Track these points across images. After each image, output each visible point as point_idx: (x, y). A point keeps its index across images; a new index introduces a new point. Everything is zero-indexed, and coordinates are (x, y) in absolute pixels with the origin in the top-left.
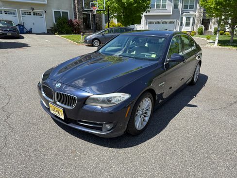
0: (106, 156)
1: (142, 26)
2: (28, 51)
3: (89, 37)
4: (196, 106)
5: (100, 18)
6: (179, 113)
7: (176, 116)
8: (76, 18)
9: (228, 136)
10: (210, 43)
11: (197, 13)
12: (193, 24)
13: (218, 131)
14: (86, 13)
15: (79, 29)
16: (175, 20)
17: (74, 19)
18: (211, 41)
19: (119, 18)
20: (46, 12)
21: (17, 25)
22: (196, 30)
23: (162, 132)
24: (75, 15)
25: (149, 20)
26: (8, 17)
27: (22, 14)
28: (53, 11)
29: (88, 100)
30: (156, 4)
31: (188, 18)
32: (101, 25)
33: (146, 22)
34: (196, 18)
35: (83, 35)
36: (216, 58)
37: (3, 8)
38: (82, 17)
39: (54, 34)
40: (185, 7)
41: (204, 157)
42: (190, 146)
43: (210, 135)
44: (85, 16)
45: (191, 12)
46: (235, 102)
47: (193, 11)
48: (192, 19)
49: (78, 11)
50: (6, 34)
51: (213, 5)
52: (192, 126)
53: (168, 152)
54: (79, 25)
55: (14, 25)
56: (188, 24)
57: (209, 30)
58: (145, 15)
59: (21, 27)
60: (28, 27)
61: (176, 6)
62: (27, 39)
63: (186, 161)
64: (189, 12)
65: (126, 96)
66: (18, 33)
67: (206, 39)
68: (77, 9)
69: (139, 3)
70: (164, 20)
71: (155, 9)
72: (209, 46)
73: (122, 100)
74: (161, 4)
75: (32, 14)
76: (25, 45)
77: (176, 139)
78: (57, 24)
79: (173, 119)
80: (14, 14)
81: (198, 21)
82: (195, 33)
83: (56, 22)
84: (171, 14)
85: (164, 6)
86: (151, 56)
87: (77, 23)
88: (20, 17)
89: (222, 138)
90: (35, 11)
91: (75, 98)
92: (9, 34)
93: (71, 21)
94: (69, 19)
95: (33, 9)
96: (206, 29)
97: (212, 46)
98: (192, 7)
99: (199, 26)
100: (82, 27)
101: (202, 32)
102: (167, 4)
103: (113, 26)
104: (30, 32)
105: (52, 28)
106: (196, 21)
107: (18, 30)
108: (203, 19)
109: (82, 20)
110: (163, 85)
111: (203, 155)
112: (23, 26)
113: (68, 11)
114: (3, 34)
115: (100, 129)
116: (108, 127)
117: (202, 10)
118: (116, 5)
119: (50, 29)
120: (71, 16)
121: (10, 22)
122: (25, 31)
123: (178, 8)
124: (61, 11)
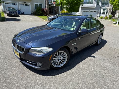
0: (38, 79)
1: (79, 13)
2: (19, 23)
3: (50, 17)
4: (95, 57)
5: (58, 8)
6: (84, 60)
7: (82, 61)
8: (46, 8)
9: (108, 75)
10: (114, 23)
11: (109, 7)
12: (107, 13)
13: (103, 71)
14: (51, 5)
15: (47, 13)
16: (97, 11)
17: (45, 8)
18: (115, 22)
19: (67, 8)
20: (31, 4)
21: (17, 10)
22: (108, 16)
23: (72, 69)
24: (46, 6)
25: (83, 10)
26: (13, 6)
27: (20, 5)
28: (35, 3)
29: (30, 50)
30: (87, 2)
31: (104, 10)
32: (58, 11)
33: (82, 11)
34: (109, 10)
35: (48, 16)
36: (115, 32)
37: (11, 2)
38: (49, 7)
39: (35, 15)
40: (103, 4)
41: (90, 86)
42: (84, 78)
43: (98, 74)
44: (50, 7)
45: (106, 7)
46: (118, 56)
47: (107, 6)
48: (106, 11)
49: (47, 4)
50: (11, 14)
51: (117, 3)
52: (89, 68)
53: (72, 81)
54: (47, 11)
55: (15, 10)
56: (104, 13)
57: (115, 17)
58: (81, 8)
59: (19, 11)
60: (22, 11)
61: (98, 4)
62: (21, 17)
63: (80, 86)
64: (105, 7)
65: (51, 49)
66: (17, 14)
67: (112, 21)
68: (46, 3)
69: (77, 1)
70: (91, 11)
71: (87, 4)
72: (113, 25)
73: (48, 51)
74: (90, 2)
75: (25, 5)
76: (19, 20)
77: (78, 74)
78: (36, 10)
79: (80, 63)
80: (16, 5)
81: (109, 12)
82: (107, 18)
83: (36, 9)
84: (95, 7)
85: (92, 3)
86: (71, 29)
87: (46, 10)
88: (18, 6)
89: (104, 76)
90: (26, 3)
91: (24, 48)
92: (13, 14)
93: (43, 9)
94: (42, 8)
95: (25, 2)
96: (114, 16)
97: (115, 25)
98: (106, 4)
99: (110, 14)
100: (49, 12)
101: (111, 17)
102: (93, 2)
103: (64, 12)
104: (23, 14)
105: (34, 12)
106: (108, 12)
107: (17, 13)
108: (112, 11)
109: (49, 9)
110: (75, 45)
111: (90, 84)
112: (20, 10)
113: (42, 4)
114: (10, 14)
115: (36, 65)
116: (40, 64)
117: (112, 6)
118: (65, 2)
119: (33, 12)
120: (43, 7)
121: (13, 9)
122: (21, 13)
123: (99, 4)
124: (39, 4)
